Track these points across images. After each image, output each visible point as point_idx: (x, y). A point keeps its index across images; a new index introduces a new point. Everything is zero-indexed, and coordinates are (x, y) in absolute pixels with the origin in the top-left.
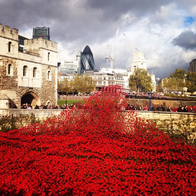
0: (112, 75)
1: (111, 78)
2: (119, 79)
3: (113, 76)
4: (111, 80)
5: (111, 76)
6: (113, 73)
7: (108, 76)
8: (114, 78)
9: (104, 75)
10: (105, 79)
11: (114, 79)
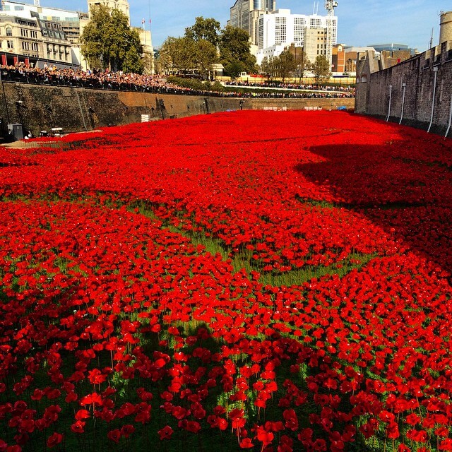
0: (32, 23)
1: (29, 32)
2: (55, 37)
3: (33, 28)
4: (29, 37)
5: (29, 27)
6: (35, 19)
7: (19, 25)
8: (39, 34)
9: (7, 22)
10: (9, 34)
11: (39, 36)
